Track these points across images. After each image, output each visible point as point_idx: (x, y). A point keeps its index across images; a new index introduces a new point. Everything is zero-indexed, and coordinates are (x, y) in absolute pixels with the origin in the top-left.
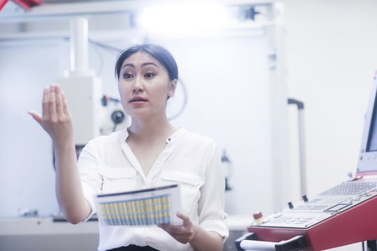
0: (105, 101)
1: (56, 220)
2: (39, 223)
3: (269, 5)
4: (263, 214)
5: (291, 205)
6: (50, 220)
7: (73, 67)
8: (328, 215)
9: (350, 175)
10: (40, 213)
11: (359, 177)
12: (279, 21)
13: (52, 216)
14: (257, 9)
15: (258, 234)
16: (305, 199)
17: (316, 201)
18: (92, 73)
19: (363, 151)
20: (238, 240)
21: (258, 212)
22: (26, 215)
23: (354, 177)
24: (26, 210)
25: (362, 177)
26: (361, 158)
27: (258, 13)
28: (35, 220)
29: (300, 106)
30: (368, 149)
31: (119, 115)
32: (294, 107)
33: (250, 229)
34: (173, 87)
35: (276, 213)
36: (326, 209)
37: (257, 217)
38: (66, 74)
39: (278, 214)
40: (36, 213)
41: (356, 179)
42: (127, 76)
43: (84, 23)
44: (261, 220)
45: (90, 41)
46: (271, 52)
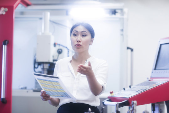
0: (55, 45)
1: (34, 91)
2: (27, 92)
3: (122, 10)
4: (113, 92)
5: (124, 89)
6: (32, 91)
7: (43, 31)
8: (137, 93)
9: (148, 79)
10: (28, 88)
11: (151, 79)
12: (125, 16)
13: (32, 89)
14: (117, 11)
15: (111, 99)
16: (130, 87)
17: (134, 88)
18: (51, 34)
19: (153, 70)
20: (103, 101)
21: (111, 91)
22: (22, 88)
23: (149, 79)
24: (22, 87)
25: (152, 80)
26: (152, 72)
27: (117, 12)
28: (25, 91)
29: (132, 50)
30: (155, 69)
31: (60, 51)
32: (129, 50)
33: (108, 98)
34: (92, 41)
35: (118, 92)
36: (137, 91)
37: (111, 93)
38: (40, 34)
39: (119, 92)
40: (26, 88)
41: (150, 80)
42: (75, 35)
43: (48, 14)
44: (113, 94)
45: (50, 21)
46: (122, 28)
